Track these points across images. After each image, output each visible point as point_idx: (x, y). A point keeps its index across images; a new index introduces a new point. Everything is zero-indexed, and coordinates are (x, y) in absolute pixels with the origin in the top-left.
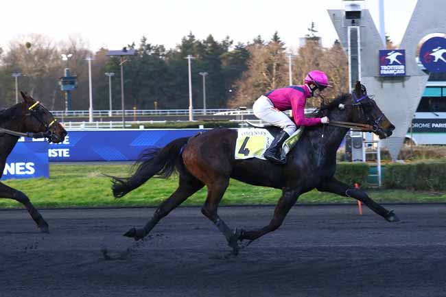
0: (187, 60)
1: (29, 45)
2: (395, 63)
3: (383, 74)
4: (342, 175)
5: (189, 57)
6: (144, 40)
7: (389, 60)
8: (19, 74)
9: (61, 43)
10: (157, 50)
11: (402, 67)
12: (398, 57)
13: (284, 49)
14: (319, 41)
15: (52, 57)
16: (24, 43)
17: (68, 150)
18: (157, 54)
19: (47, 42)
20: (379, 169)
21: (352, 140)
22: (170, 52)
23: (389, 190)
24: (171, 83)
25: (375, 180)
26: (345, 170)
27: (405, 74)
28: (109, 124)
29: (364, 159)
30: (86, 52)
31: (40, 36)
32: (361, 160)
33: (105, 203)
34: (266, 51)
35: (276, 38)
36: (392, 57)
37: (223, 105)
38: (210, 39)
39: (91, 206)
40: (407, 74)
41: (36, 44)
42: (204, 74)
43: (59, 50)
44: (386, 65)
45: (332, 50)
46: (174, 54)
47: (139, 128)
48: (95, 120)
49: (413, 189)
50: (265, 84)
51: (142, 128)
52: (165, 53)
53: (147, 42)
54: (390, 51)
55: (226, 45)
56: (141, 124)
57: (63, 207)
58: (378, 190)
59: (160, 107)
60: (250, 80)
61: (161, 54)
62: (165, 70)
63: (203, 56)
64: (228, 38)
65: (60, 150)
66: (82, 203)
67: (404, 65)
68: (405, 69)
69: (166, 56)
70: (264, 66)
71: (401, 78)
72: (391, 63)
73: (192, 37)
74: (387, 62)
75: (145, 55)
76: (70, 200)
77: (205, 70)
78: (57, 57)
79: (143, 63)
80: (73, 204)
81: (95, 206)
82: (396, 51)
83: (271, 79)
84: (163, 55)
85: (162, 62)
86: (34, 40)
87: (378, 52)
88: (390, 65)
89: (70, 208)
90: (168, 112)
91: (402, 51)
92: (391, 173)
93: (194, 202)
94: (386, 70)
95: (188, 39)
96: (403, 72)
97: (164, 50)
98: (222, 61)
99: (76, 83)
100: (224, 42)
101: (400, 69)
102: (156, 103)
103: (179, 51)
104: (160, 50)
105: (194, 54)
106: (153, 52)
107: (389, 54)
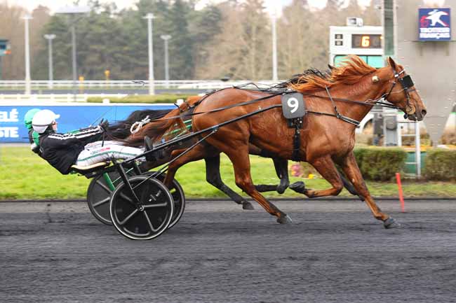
0: (147, 20)
2: (438, 25)
3: (423, 39)
4: (373, 162)
5: (150, 17)
7: (430, 21)
10: (108, 8)
11: (447, 30)
12: (442, 18)
13: (264, 8)
17: (17, 128)
18: (107, 12)
20: (418, 155)
21: (385, 120)
22: (124, 10)
23: (431, 182)
24: (126, 48)
25: (413, 169)
26: (376, 157)
27: (449, 38)
28: (66, 98)
29: (400, 143)
32: (395, 145)
33: (78, 195)
34: (242, 9)
36: (435, 17)
37: (190, 76)
39: (60, 199)
40: (453, 39)
42: (166, 38)
44: (427, 27)
45: (325, 9)
46: (128, 12)
47: (102, 102)
48: (33, 92)
50: (242, 51)
51: (106, 103)
52: (118, 11)
54: (432, 10)
55: (192, 1)
56: (106, 98)
57: (25, 199)
58: (417, 181)
59: (113, 77)
60: (224, 45)
61: (113, 12)
62: (118, 32)
63: (166, 16)
65: (6, 129)
66: (49, 195)
67: (449, 27)
68: (450, 33)
69: (120, 14)
70: (241, 29)
71: (444, 43)
72: (433, 24)
74: (428, 24)
75: (93, 13)
76: (34, 190)
77: (169, 33)
79: (92, 23)
80: (38, 195)
81: (65, 198)
82: (440, 10)
83: (250, 45)
84: (115, 14)
85: (113, 22)
87: (417, 11)
88: (432, 27)
89: (33, 201)
90: (122, 84)
91: (447, 10)
92: (433, 159)
93: (190, 194)
94: (426, 33)
96: (448, 36)
97: (115, 8)
98: (188, 22)
99: (8, 47)
101: (443, 33)
102: (107, 72)
103: (135, 8)
104: (111, 7)
105: (155, 13)
106: (102, 10)
107: (430, 13)
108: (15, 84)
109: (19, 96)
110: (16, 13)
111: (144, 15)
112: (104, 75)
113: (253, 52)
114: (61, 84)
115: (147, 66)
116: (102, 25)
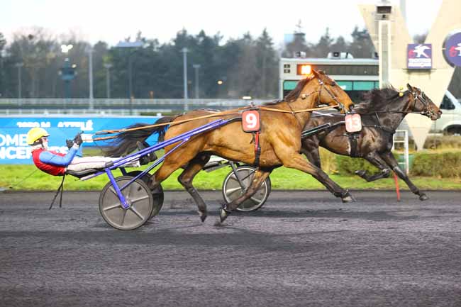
0: (182, 53)
1: (31, 37)
2: (422, 57)
3: (411, 67)
5: (185, 50)
6: (140, 33)
7: (416, 54)
8: (22, 64)
9: (62, 36)
10: (152, 44)
11: (429, 60)
12: (426, 51)
14: (303, 37)
15: (52, 48)
16: (27, 35)
18: (152, 47)
19: (49, 34)
20: (407, 157)
22: (164, 45)
24: (166, 74)
27: (431, 67)
30: (85, 45)
31: (42, 28)
34: (255, 45)
35: (265, 34)
36: (420, 51)
38: (202, 34)
40: (434, 67)
41: (38, 36)
42: (197, 66)
43: (59, 41)
44: (414, 58)
46: (168, 47)
47: (156, 115)
48: (96, 107)
49: (440, 177)
50: (255, 77)
52: (160, 46)
53: (142, 36)
55: (217, 39)
56: (159, 112)
59: (156, 97)
61: (155, 46)
63: (196, 50)
64: (219, 32)
67: (431, 58)
68: (432, 63)
69: (161, 49)
70: (255, 60)
71: (427, 70)
72: (419, 56)
73: (185, 32)
74: (414, 56)
75: (141, 47)
77: (198, 63)
78: (58, 48)
82: (423, 45)
83: (261, 72)
84: (157, 48)
85: (156, 54)
86: (36, 31)
87: (406, 46)
88: (418, 58)
91: (429, 45)
94: (414, 63)
95: (181, 33)
97: (157, 43)
99: (76, 73)
100: (215, 36)
101: (426, 63)
102: (152, 93)
103: (173, 44)
104: (155, 43)
105: (189, 47)
106: (147, 45)
107: (416, 48)
108: (81, 101)
109: (85, 111)
110: (81, 47)
111: (181, 48)
112: (150, 94)
113: (264, 78)
114: (115, 101)
115: (183, 89)
116: (148, 56)
